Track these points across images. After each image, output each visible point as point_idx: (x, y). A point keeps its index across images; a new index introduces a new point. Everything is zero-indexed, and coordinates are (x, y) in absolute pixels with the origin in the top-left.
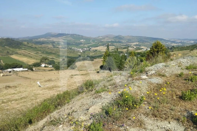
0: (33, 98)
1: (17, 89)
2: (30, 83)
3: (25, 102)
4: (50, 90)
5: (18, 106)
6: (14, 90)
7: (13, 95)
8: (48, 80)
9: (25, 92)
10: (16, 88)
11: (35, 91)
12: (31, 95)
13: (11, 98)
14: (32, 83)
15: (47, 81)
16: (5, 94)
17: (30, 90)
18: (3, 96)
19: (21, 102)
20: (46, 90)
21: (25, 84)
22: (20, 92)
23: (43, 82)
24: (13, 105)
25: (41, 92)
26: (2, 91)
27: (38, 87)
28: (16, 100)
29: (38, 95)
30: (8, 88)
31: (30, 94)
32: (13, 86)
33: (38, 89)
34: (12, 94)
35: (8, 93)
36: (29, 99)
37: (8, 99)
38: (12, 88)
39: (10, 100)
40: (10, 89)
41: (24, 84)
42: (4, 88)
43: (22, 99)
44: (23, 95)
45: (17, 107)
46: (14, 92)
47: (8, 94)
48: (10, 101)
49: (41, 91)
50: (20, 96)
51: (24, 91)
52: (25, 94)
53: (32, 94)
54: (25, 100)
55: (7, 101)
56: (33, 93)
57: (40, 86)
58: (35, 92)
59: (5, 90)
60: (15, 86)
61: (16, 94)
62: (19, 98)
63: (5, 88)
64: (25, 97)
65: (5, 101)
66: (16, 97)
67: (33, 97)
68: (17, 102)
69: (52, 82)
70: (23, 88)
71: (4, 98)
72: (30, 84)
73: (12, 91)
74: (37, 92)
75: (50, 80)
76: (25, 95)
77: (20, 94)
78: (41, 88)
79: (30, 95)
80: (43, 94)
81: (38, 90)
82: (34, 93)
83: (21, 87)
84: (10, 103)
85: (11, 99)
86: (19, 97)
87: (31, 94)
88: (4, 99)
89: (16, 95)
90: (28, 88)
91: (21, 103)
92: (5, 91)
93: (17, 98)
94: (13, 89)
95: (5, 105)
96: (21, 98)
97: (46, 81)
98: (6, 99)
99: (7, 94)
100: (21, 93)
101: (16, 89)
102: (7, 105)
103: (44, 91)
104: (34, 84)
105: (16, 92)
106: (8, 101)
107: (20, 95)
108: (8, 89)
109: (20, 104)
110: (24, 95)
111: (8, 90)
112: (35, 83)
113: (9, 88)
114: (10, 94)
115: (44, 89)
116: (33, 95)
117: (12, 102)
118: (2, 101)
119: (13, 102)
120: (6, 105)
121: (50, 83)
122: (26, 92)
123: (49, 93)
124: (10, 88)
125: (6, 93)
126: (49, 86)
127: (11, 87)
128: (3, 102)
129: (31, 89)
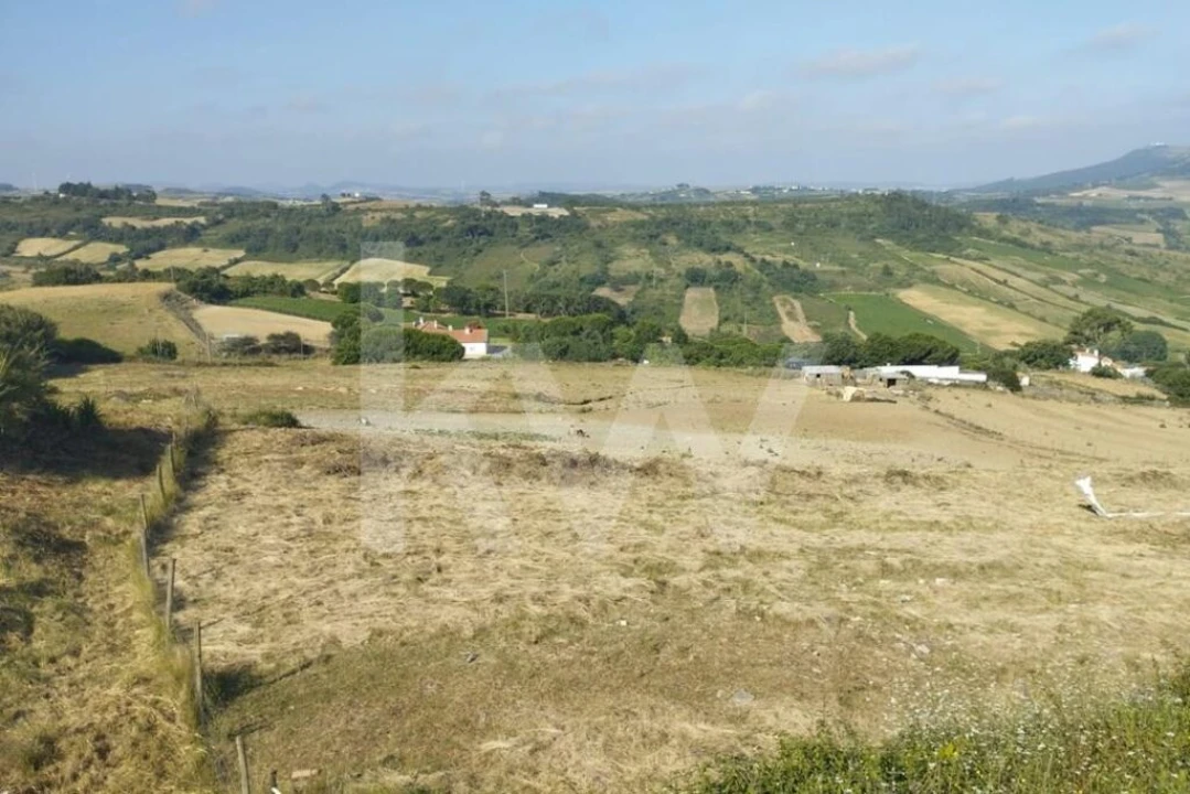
0: (1056, 583)
1: (949, 496)
2: (1019, 475)
3: (1008, 598)
4: (1169, 549)
5: (973, 618)
6: (930, 502)
7: (932, 536)
8: (1144, 476)
9: (996, 526)
10: (942, 489)
11: (1060, 533)
12: (1043, 562)
13: (922, 548)
14: (1030, 473)
15: (1138, 480)
16: (887, 516)
17: (1028, 521)
18: (879, 529)
19: (984, 593)
20: (1135, 548)
21: (987, 470)
22: (968, 523)
23: (1109, 477)
24: (939, 601)
25: (1105, 553)
26: (868, 494)
27: (1078, 510)
28: (956, 574)
29: (1085, 568)
30: (899, 479)
31: (1038, 550)
32: (927, 478)
33: (1082, 525)
34: (923, 522)
35: (900, 513)
36: (1036, 584)
37: (909, 556)
38: (921, 487)
39: (919, 562)
40: (908, 490)
41: (985, 474)
42: (877, 476)
43: (989, 571)
44: (990, 546)
45: (966, 620)
46: (933, 514)
47: (902, 518)
48: (918, 567)
49: (1107, 543)
50: (971, 552)
51: (991, 518)
52: (1006, 547)
53: (1048, 551)
54: (1013, 589)
55: (904, 562)
56: (1051, 545)
57: (1089, 508)
58: (1059, 541)
59: (882, 492)
60: (937, 478)
61: (947, 529)
62: (971, 564)
63: (886, 480)
64: (1005, 563)
65: (894, 561)
66: (950, 550)
67: (1063, 577)
68: (963, 586)
69: (1173, 492)
70: (983, 499)
71: (883, 539)
72: (1019, 480)
73: (918, 504)
74: (1080, 548)
75: (1155, 474)
76: (1006, 552)
77: (969, 537)
78: (1096, 526)
79: (1033, 560)
80: (1124, 576)
81: (1080, 530)
82: (1060, 549)
83: (971, 490)
84: (921, 581)
85: (926, 561)
86: (971, 559)
87: (1041, 555)
88: (885, 545)
89: (948, 540)
90: (1011, 504)
91: (986, 599)
92: (885, 501)
93: (959, 558)
94: (928, 494)
95: (897, 593)
96: (982, 568)
97: (1131, 479)
98: (897, 551)
99: (899, 521)
100: (975, 528)
101: (940, 497)
102: (907, 593)
103: (1123, 548)
104: (1048, 483)
105: (945, 518)
106: (909, 565)
107: (973, 547)
108: (898, 490)
109: (984, 605)
110: (996, 548)
111: (899, 496)
112: (1051, 477)
113: (906, 483)
114: (913, 526)
115: (1124, 531)
116: (1055, 562)
117: (931, 582)
118: (878, 558)
119: (939, 581)
120: (902, 593)
121: (1160, 496)
122: (1003, 530)
123: (1169, 575)
124: (910, 486)
125: (893, 512)
126: (1159, 518)
127: (917, 478)
128: (886, 570)
129: (1035, 517)
